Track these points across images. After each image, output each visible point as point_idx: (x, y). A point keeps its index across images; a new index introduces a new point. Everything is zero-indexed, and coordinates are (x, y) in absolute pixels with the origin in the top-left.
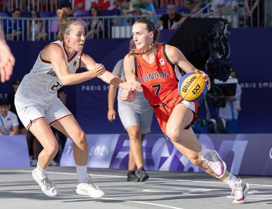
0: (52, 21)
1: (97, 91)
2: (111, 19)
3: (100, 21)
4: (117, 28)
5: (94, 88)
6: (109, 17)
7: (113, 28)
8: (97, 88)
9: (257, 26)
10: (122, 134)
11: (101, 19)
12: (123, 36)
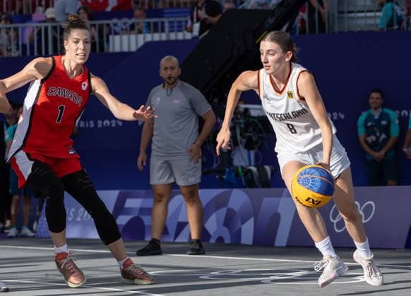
0: (24, 29)
1: (89, 128)
2: (108, 25)
3: (93, 28)
4: (117, 38)
5: (85, 124)
6: (105, 22)
7: (111, 37)
8: (89, 124)
9: (315, 32)
10: (123, 191)
11: (94, 25)
12: (125, 49)
